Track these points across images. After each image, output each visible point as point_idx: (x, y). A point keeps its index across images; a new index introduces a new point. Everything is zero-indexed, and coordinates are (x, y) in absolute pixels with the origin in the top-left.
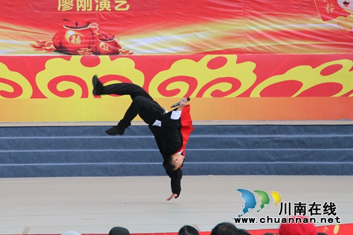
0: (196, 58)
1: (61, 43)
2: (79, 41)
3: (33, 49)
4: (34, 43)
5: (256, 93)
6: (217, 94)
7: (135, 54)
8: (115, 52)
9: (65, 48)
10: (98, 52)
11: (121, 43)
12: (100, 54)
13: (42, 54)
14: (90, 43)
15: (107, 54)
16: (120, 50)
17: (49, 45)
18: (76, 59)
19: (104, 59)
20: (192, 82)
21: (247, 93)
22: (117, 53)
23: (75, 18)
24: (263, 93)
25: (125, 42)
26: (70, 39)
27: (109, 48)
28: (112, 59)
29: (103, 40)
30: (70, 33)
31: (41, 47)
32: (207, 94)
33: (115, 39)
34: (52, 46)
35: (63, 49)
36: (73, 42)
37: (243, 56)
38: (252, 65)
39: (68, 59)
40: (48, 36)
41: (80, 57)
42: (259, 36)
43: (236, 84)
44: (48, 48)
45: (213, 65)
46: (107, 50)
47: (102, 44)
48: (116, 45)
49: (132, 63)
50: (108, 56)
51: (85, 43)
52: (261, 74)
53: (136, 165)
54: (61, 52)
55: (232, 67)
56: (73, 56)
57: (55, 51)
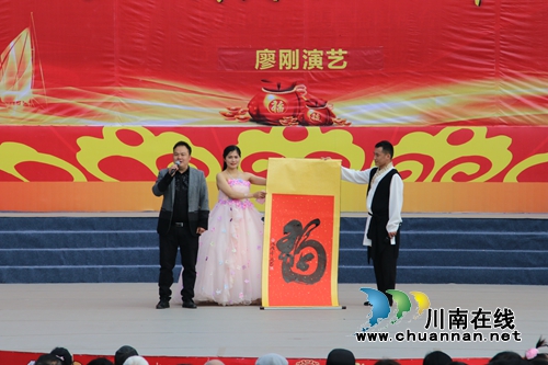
0: (433, 130)
1: (258, 111)
2: (281, 108)
3: (223, 118)
4: (225, 110)
5: (511, 177)
6: (460, 177)
7: (353, 125)
8: (327, 122)
9: (264, 116)
10: (305, 122)
11: (335, 110)
12: (308, 125)
13: (235, 124)
14: (295, 111)
15: (317, 125)
16: (333, 119)
17: (243, 113)
18: (277, 131)
19: (313, 131)
20: (427, 162)
21: (500, 177)
22: (330, 123)
23: (277, 79)
24: (521, 178)
25: (340, 109)
26: (271, 105)
27: (320, 117)
28: (323, 131)
29: (312, 107)
30: (270, 98)
31: (233, 115)
32: (447, 177)
33: (328, 106)
34: (247, 115)
35: (262, 119)
36: (274, 109)
37: (494, 128)
38: (507, 141)
39: (268, 131)
40: (243, 101)
41: (283, 128)
42: (517, 103)
43: (485, 164)
44: (242, 117)
45: (455, 140)
46: (317, 119)
47: (311, 111)
48: (328, 112)
49: (349, 137)
50: (318, 128)
51: (289, 111)
52: (519, 153)
53: (354, 270)
54: (258, 122)
55: (480, 143)
56: (274, 128)
57: (251, 121)
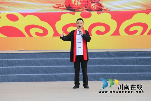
1: (69, 5)
2: (79, 3)
3: (54, 9)
4: (55, 5)
7: (112, 10)
8: (100, 10)
9: (72, 7)
10: (90, 10)
11: (103, 4)
12: (91, 11)
13: (59, 11)
14: (86, 5)
15: (95, 11)
16: (103, 8)
17: (63, 6)
18: (78, 14)
19: (94, 13)
20: (145, 26)
22: (101, 10)
25: (105, 3)
26: (75, 2)
27: (97, 7)
28: (98, 14)
29: (93, 3)
31: (58, 7)
33: (100, 2)
34: (65, 7)
36: (76, 4)
39: (74, 14)
40: (62, 1)
41: (80, 13)
44: (62, 8)
46: (96, 8)
47: (93, 5)
48: (101, 5)
49: (110, 16)
51: (83, 5)
54: (69, 10)
56: (76, 12)
57: (66, 9)
